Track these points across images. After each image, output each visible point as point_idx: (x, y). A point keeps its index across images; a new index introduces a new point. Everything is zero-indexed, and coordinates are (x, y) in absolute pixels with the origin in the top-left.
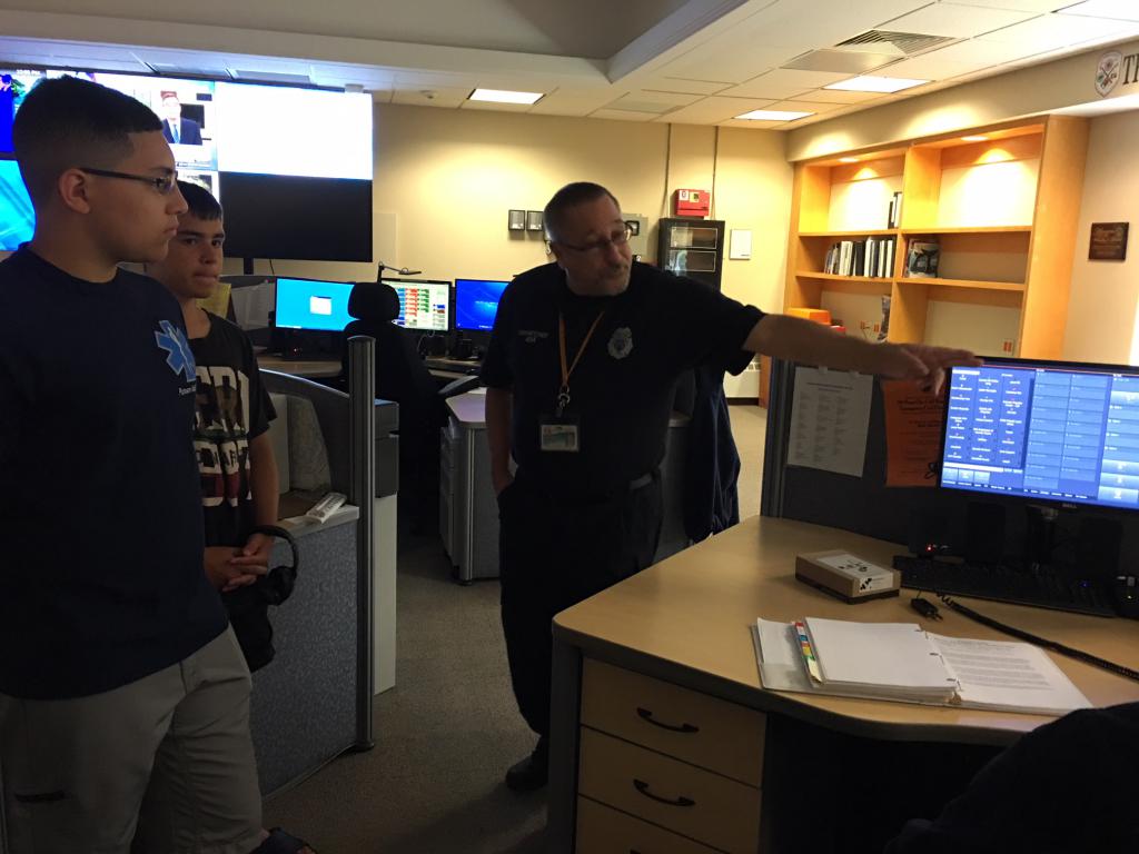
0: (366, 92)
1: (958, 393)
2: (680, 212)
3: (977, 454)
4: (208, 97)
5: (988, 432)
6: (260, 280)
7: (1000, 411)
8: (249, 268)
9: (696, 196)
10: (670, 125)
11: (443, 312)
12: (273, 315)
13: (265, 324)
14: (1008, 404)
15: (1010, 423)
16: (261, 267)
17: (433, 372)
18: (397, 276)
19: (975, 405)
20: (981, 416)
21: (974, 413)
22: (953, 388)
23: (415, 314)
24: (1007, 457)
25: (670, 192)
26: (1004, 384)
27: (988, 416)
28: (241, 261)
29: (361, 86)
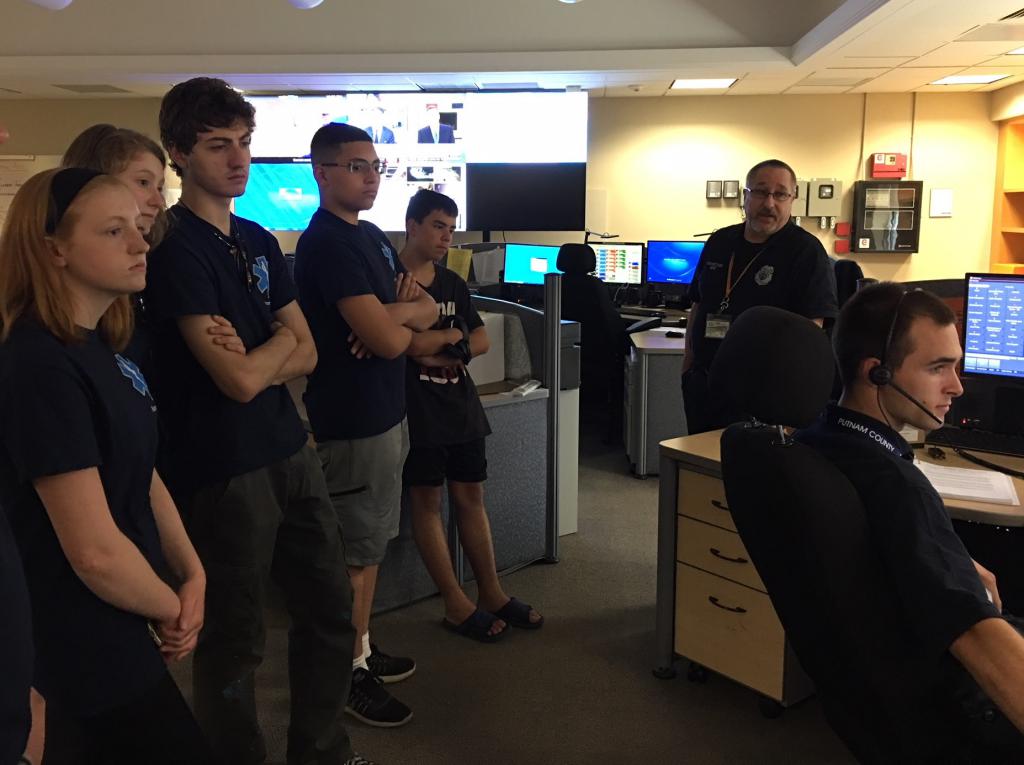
0: (583, 90)
1: (974, 301)
2: (875, 175)
3: (990, 346)
4: (460, 106)
5: (997, 330)
6: (494, 247)
7: (1005, 314)
8: (486, 238)
9: (892, 159)
10: (865, 94)
11: (636, 268)
12: (502, 273)
13: (496, 281)
14: (1011, 308)
15: (1014, 322)
16: (496, 237)
17: (623, 316)
18: (600, 240)
19: (987, 309)
20: (992, 318)
21: (987, 316)
22: (970, 298)
23: (614, 271)
24: (1012, 348)
25: (866, 157)
26: (1007, 295)
27: (997, 318)
28: (481, 233)
29: (579, 87)
